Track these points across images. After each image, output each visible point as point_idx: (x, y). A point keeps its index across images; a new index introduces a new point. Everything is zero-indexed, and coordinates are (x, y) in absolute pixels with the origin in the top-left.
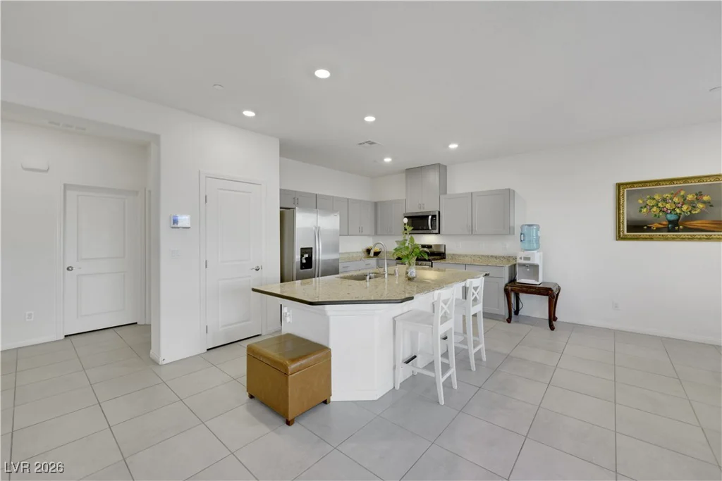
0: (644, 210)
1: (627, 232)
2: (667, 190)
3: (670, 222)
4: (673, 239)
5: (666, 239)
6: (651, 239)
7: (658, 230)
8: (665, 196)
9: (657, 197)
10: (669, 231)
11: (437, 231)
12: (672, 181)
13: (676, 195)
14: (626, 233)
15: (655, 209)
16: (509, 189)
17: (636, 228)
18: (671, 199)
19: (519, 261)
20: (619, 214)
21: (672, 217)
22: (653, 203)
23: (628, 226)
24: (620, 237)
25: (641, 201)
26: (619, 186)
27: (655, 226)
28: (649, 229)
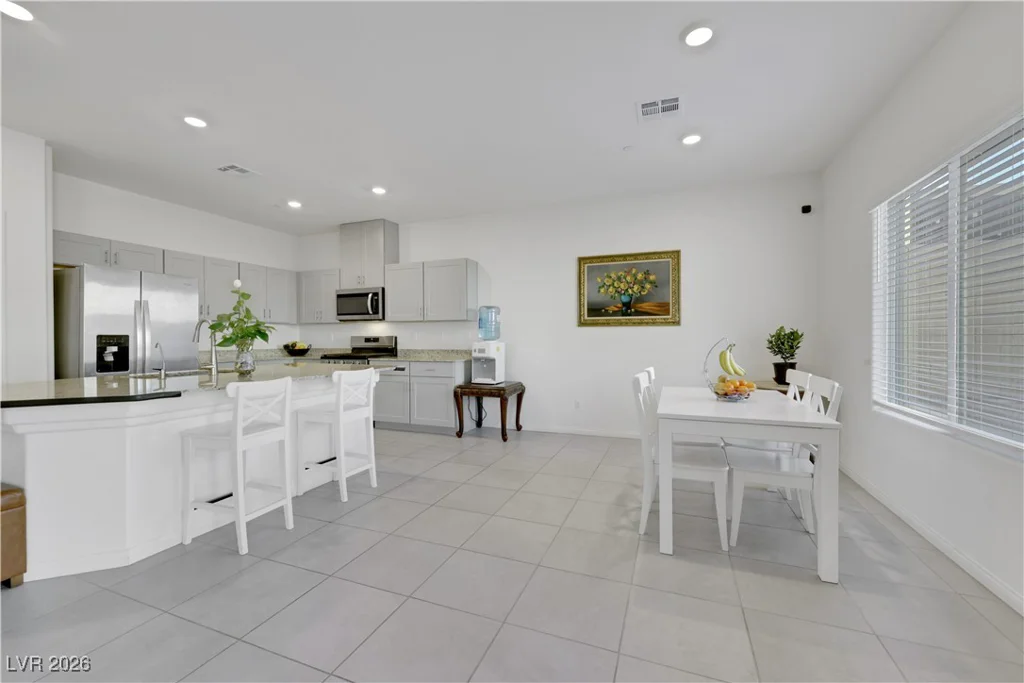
0: (602, 290)
1: (589, 316)
2: (621, 267)
3: (624, 304)
4: (626, 324)
5: (621, 324)
6: (607, 324)
7: (615, 314)
8: (619, 274)
9: (613, 276)
10: (623, 315)
11: (381, 317)
12: (624, 257)
13: (628, 273)
14: (586, 317)
15: (611, 289)
16: (467, 260)
17: (595, 312)
18: (625, 278)
19: (475, 355)
20: (580, 294)
21: (625, 299)
22: (608, 282)
23: (588, 310)
24: (582, 324)
25: (599, 280)
26: (581, 260)
27: (612, 309)
28: (607, 314)
